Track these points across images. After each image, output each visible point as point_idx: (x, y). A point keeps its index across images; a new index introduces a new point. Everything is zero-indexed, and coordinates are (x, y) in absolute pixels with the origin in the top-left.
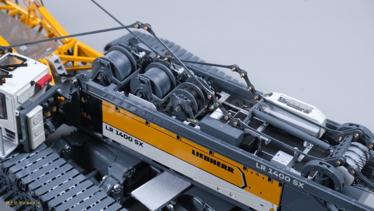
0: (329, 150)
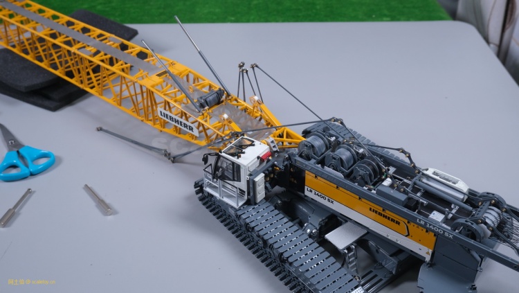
0: (472, 212)
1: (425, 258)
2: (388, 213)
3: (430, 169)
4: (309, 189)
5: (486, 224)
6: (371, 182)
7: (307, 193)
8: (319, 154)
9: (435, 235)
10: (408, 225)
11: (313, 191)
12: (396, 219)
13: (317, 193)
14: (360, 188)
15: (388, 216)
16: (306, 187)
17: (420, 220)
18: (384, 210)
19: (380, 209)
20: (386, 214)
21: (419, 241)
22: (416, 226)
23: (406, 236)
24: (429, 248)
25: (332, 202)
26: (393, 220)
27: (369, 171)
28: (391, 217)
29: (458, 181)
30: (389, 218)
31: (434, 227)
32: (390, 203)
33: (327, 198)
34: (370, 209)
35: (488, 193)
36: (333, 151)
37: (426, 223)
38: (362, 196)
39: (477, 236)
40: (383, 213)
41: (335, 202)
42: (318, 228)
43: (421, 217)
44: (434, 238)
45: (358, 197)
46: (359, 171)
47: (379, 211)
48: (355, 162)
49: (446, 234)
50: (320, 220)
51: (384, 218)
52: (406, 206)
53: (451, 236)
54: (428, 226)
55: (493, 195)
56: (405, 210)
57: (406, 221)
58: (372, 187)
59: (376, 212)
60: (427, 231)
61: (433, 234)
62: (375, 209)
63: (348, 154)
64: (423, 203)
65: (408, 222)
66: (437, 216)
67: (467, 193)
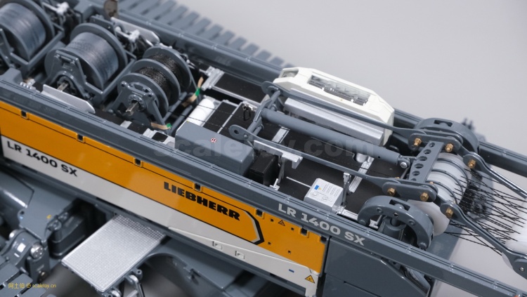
1: (304, 290)
2: (208, 192)
3: (301, 70)
4: (13, 143)
5: (438, 201)
6: (163, 113)
7: (9, 153)
8: (29, 52)
9: (323, 239)
10: (257, 217)
11: (24, 148)
12: (228, 207)
13: (33, 152)
14: (134, 137)
15: (209, 199)
16: (4, 140)
17: (285, 207)
18: (197, 187)
19: (188, 185)
20: (203, 197)
21: (289, 253)
22: (277, 219)
23: (257, 243)
24: (311, 267)
25: (73, 172)
26: (221, 209)
27: (154, 89)
28: (218, 203)
29: (369, 95)
30: (212, 205)
31: (319, 220)
32: (210, 169)
33: (60, 163)
34: (166, 185)
35: (437, 122)
36: (66, 40)
37: (299, 214)
38: (142, 155)
39: (418, 233)
40: (197, 194)
41: (79, 172)
42: (44, 241)
43: (287, 199)
44: (322, 246)
45: (133, 159)
46: (130, 92)
47: (186, 189)
48: (122, 66)
49: (349, 236)
50: (49, 218)
51: (202, 205)
52: (250, 174)
53: (359, 240)
54: (305, 219)
55: (450, 124)
56: (249, 184)
57: (253, 210)
58: (166, 127)
59: (181, 192)
60: (304, 231)
61: (319, 236)
62: (178, 186)
63: (102, 46)
64: (289, 162)
65: (259, 213)
66: (324, 193)
67: (391, 124)
